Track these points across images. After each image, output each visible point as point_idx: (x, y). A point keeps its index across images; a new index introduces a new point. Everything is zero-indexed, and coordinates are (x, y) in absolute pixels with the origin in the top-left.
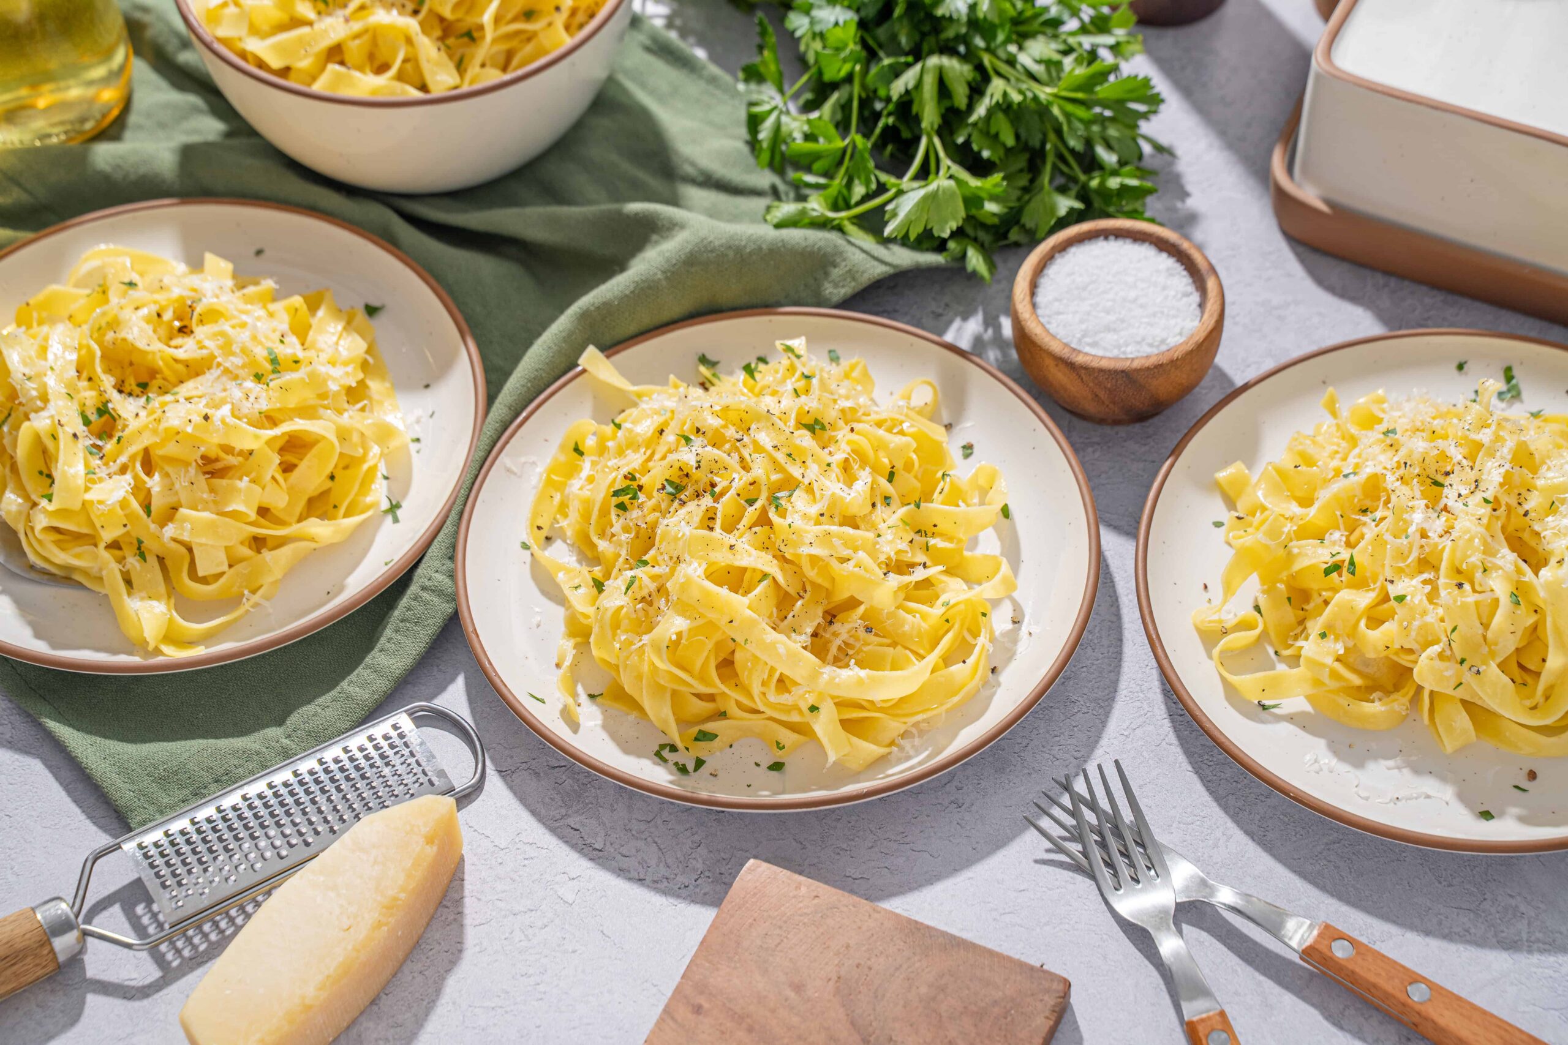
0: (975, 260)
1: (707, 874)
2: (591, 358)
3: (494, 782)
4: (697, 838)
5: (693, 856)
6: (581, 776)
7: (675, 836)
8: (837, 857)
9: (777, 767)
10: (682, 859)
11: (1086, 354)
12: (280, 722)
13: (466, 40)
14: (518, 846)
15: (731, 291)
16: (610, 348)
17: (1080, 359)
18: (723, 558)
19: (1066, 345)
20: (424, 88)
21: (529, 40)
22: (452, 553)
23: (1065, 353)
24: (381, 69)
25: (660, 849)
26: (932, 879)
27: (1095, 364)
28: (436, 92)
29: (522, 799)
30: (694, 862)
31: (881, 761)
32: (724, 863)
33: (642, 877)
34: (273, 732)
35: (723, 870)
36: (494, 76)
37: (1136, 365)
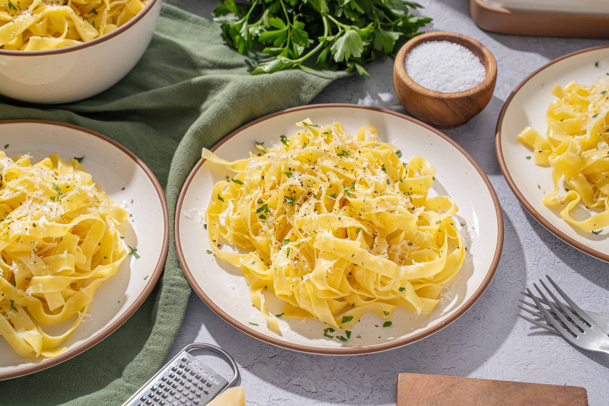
0: (361, 70)
1: (375, 388)
2: (205, 153)
3: (245, 374)
4: (361, 372)
5: (364, 381)
6: (288, 358)
7: (350, 374)
8: (434, 361)
9: (387, 324)
10: (359, 384)
11: (447, 93)
12: (119, 375)
13: (92, 14)
14: (273, 403)
15: (261, 107)
16: (212, 147)
17: (445, 96)
18: (337, 225)
19: (436, 92)
20: (80, 40)
21: (121, 10)
22: (179, 264)
23: (437, 95)
24: (57, 35)
25: (345, 383)
26: (485, 358)
27: (453, 96)
28: (88, 41)
29: (264, 378)
30: (366, 384)
31: (437, 309)
32: (381, 380)
33: (343, 400)
34: (119, 382)
35: (382, 384)
36: (114, 28)
37: (472, 92)
